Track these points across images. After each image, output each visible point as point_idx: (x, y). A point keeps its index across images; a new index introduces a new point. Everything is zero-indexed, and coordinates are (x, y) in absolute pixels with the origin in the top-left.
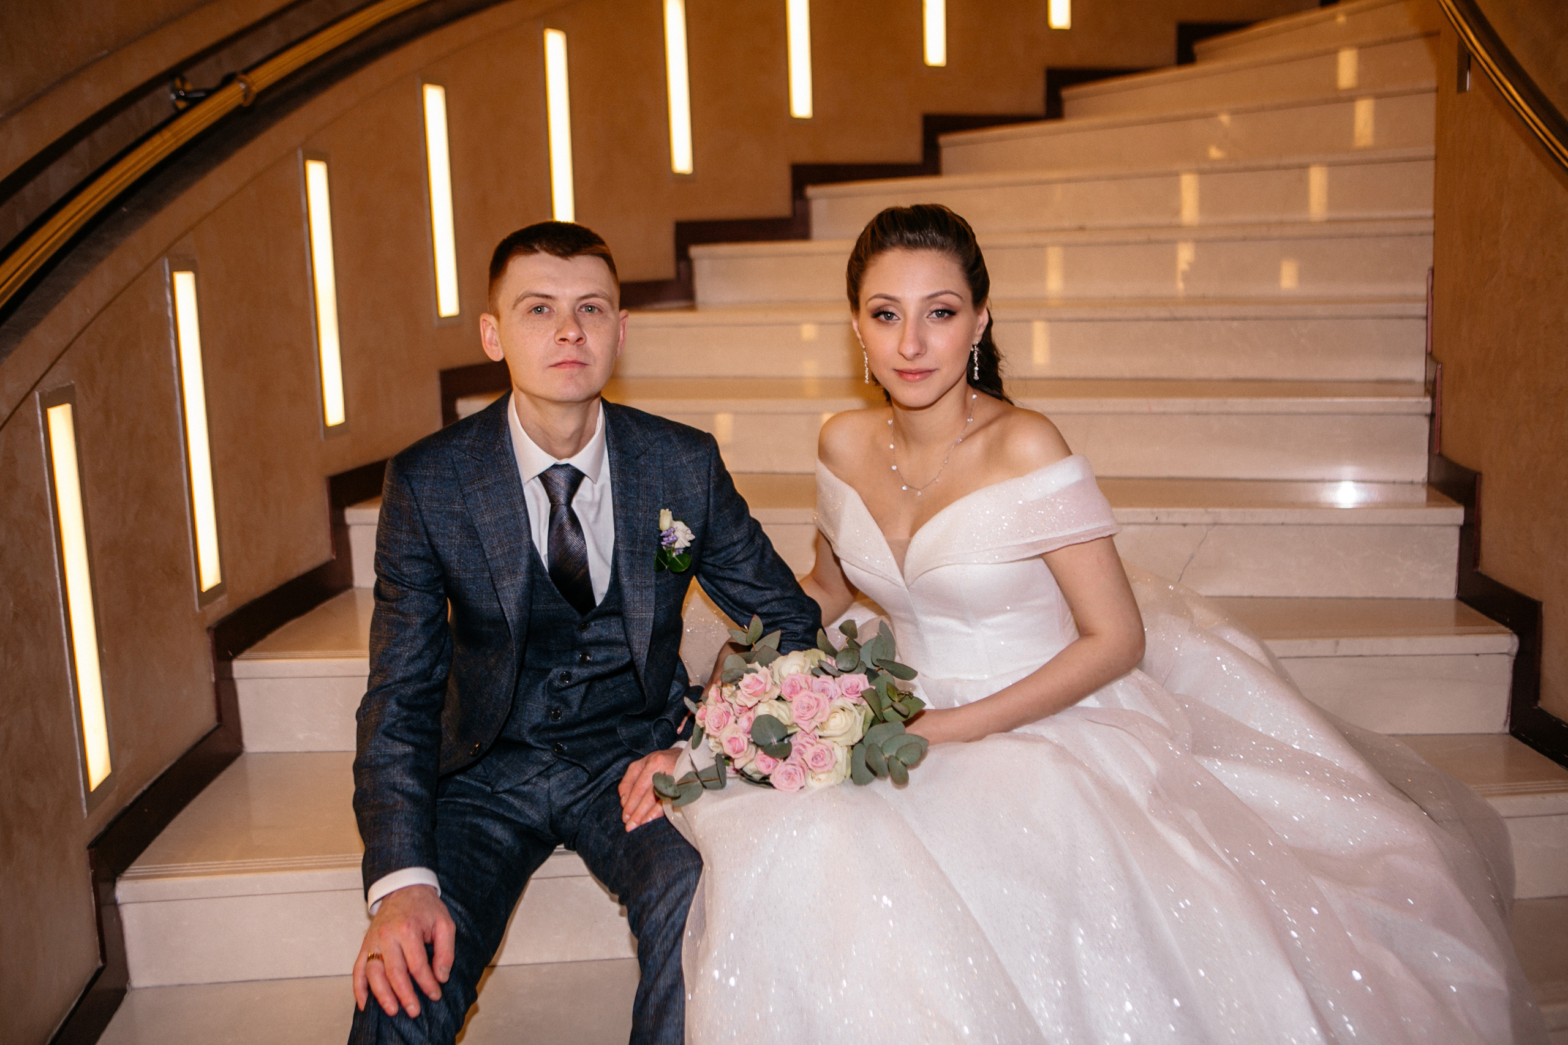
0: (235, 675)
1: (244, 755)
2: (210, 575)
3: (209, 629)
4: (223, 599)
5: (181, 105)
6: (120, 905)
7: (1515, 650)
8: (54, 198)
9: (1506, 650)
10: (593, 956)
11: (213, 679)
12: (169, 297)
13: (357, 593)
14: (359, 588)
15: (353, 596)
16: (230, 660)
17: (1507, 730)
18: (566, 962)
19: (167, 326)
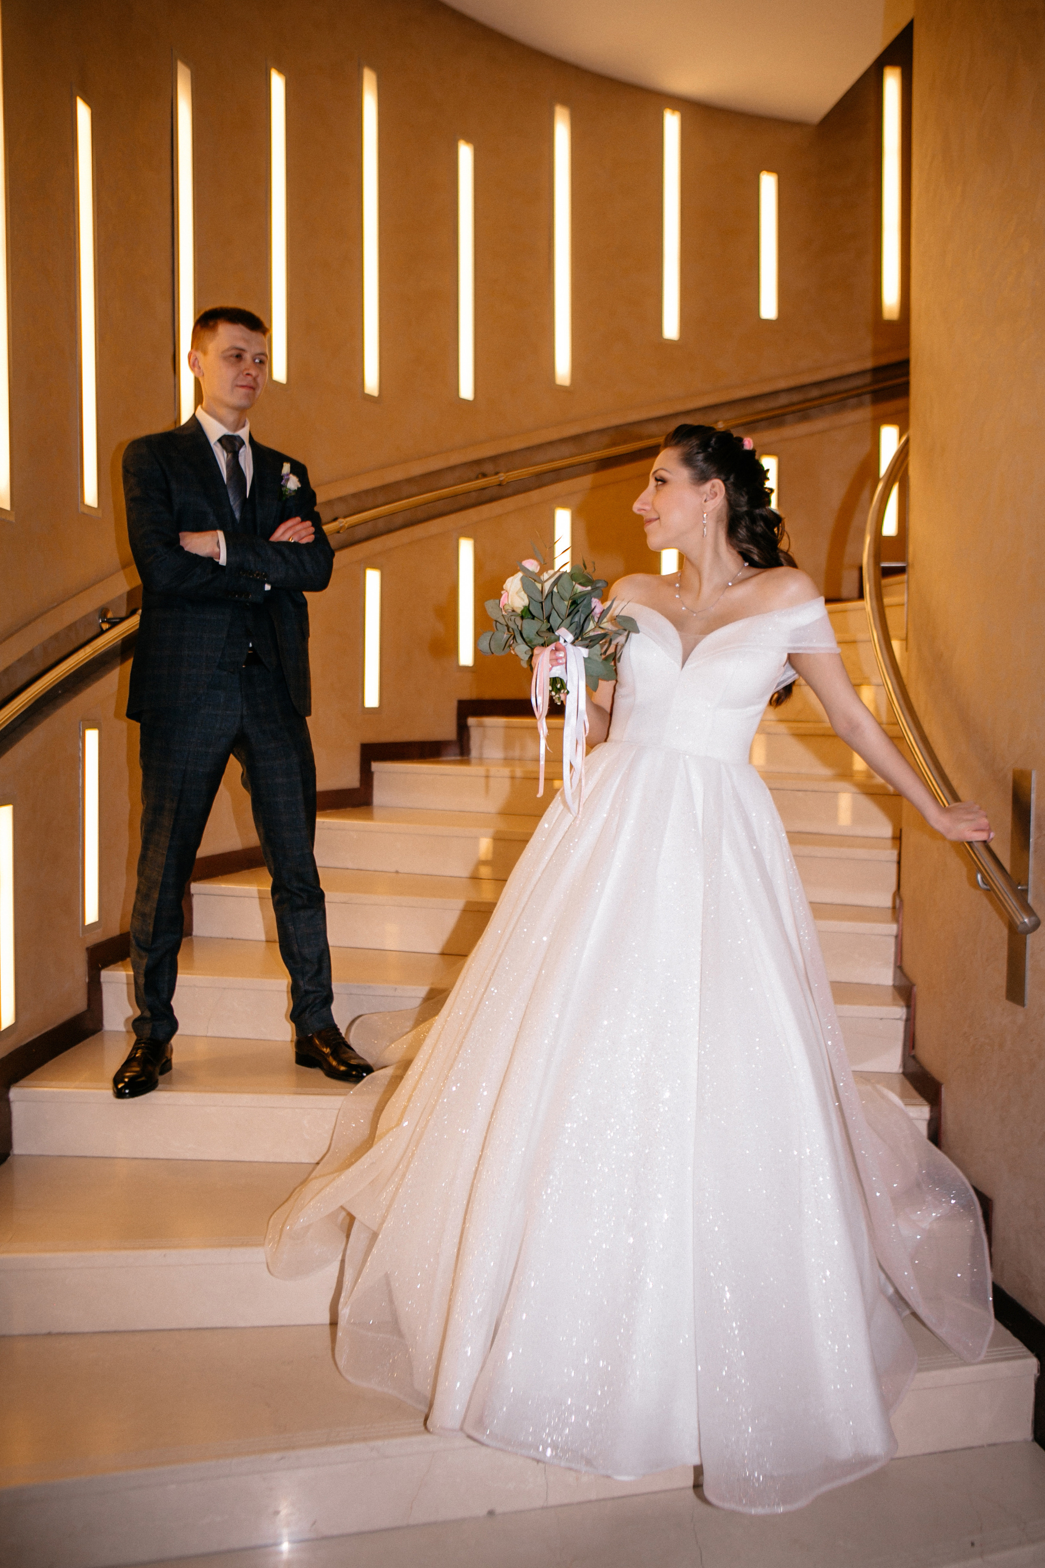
0: (102, 980)
1: (103, 1031)
2: (91, 915)
3: (87, 949)
4: (99, 930)
5: (105, 626)
6: (13, 1102)
7: (904, 1017)
8: (19, 684)
9: (898, 1017)
10: (285, 1160)
11: (87, 980)
12: (81, 744)
13: (194, 939)
14: (196, 936)
15: (192, 941)
16: (99, 970)
17: (901, 1071)
18: (269, 1162)
19: (78, 761)
